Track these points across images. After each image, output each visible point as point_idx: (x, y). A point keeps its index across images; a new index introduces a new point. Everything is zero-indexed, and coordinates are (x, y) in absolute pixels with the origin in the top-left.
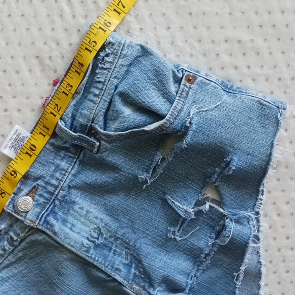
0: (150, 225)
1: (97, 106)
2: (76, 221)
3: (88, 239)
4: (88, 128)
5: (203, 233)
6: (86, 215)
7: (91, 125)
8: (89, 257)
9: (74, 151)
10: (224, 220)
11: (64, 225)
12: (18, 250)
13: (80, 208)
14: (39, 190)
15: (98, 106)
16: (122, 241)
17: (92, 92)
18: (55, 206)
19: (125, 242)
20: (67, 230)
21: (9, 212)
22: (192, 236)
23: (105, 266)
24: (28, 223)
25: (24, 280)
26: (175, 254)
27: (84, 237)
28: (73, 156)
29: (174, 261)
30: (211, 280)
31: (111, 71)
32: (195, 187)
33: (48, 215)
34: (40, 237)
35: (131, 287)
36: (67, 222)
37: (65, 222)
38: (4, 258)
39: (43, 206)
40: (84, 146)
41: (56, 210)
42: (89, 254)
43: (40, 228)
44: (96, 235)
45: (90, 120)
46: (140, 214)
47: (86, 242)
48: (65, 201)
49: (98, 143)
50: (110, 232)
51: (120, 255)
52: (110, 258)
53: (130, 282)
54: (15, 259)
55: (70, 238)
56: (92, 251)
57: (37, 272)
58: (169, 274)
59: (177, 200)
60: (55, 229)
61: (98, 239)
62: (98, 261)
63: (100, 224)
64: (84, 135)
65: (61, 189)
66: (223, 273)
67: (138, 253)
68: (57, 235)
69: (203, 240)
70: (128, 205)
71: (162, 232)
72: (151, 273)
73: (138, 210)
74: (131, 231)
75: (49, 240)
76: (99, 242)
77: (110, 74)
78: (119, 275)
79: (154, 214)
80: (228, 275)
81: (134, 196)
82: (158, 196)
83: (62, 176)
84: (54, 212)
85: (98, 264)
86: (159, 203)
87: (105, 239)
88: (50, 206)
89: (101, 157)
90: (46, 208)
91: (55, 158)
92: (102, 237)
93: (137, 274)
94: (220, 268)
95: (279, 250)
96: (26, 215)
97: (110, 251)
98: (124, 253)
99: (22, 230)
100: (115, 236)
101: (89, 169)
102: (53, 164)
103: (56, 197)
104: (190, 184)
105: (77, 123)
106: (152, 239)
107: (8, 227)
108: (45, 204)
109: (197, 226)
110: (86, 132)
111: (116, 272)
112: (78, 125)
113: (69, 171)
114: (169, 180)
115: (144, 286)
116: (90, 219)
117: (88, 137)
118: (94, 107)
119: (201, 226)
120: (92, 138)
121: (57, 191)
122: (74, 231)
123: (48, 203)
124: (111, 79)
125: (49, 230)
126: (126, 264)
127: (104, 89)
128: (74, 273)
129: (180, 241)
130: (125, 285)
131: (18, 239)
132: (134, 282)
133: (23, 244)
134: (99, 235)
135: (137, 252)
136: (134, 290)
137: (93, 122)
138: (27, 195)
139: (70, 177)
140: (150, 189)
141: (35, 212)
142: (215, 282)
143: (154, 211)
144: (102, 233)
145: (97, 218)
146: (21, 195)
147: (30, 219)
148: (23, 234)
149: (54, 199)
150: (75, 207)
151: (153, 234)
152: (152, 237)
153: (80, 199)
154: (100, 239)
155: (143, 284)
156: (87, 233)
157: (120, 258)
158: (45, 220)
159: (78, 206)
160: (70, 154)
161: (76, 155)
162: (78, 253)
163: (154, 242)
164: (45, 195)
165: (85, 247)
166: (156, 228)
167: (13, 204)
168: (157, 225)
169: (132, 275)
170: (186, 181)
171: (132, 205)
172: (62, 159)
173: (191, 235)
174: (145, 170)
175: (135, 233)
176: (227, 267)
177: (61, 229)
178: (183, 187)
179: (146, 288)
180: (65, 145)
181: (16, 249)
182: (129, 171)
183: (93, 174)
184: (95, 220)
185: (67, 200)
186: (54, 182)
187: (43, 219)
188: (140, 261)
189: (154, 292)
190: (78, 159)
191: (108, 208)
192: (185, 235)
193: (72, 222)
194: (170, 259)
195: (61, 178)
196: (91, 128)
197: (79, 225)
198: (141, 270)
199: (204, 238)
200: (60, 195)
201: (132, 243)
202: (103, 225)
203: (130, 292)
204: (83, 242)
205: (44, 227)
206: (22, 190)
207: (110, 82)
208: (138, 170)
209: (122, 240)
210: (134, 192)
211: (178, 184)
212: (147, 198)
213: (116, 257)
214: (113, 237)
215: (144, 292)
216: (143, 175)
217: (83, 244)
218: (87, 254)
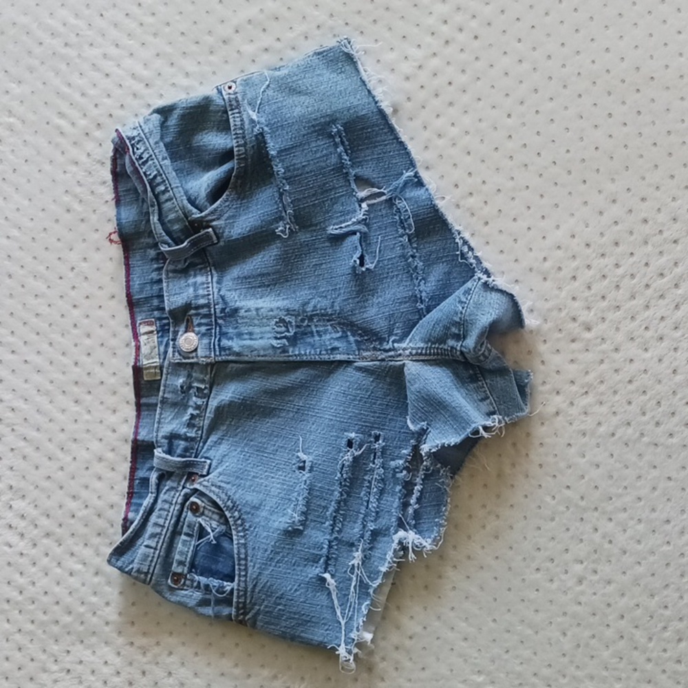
0: (335, 277)
1: (174, 200)
2: (251, 328)
3: (276, 338)
4: (189, 227)
5: (390, 238)
6: (258, 315)
7: (189, 222)
8: (291, 356)
9: (200, 261)
10: (395, 205)
11: (241, 339)
13: (246, 311)
14: (194, 320)
15: (176, 199)
18: (220, 327)
19: (323, 315)
21: (178, 363)
22: (382, 252)
23: (317, 355)
24: (203, 361)
25: (239, 432)
26: (383, 286)
27: (270, 338)
28: (202, 266)
29: (387, 295)
30: (441, 282)
31: (154, 156)
33: (219, 340)
36: (243, 334)
37: (240, 335)
38: (202, 419)
39: (208, 334)
40: (202, 247)
41: (224, 330)
42: (288, 353)
43: (220, 359)
44: (283, 329)
46: (316, 274)
47: (275, 343)
48: (227, 314)
49: (210, 230)
50: (299, 315)
51: (325, 332)
52: (317, 345)
53: (357, 353)
55: (256, 350)
56: (290, 349)
60: (234, 349)
61: (288, 331)
62: (305, 354)
63: (280, 313)
64: (192, 237)
65: (215, 305)
67: (343, 317)
68: (241, 354)
69: (396, 245)
71: (349, 274)
72: (371, 326)
73: (311, 271)
74: (320, 299)
75: (238, 365)
76: (292, 334)
77: (156, 161)
78: (340, 354)
79: (331, 263)
82: (320, 239)
83: (206, 290)
84: (224, 334)
85: (309, 358)
86: (327, 247)
87: (298, 326)
88: (216, 330)
89: (225, 241)
90: (213, 335)
91: (187, 280)
92: (292, 326)
93: (359, 339)
96: (197, 354)
97: (313, 336)
98: (329, 327)
99: (204, 372)
100: (307, 316)
102: (188, 285)
103: (215, 317)
106: (346, 290)
107: (186, 379)
108: (209, 332)
109: (378, 238)
110: (192, 232)
111: (333, 352)
113: (210, 281)
115: (374, 347)
116: (264, 315)
117: (196, 235)
119: (381, 234)
120: (201, 231)
121: (212, 309)
122: (255, 339)
123: (212, 329)
124: (161, 163)
125: (230, 355)
126: (339, 338)
129: (375, 267)
131: (207, 386)
132: (362, 351)
134: (287, 327)
136: (367, 359)
137: (186, 217)
138: (186, 332)
139: (215, 284)
140: (306, 238)
141: (203, 345)
142: (448, 282)
143: (328, 259)
144: (289, 321)
145: (272, 310)
146: (179, 336)
147: (203, 355)
148: (208, 376)
149: (216, 320)
150: (241, 313)
151: (343, 284)
154: (290, 330)
155: (372, 346)
156: (271, 333)
157: (328, 337)
158: (220, 348)
159: (243, 310)
160: (199, 267)
161: (206, 262)
162: (275, 359)
163: (350, 293)
164: (203, 321)
165: (279, 348)
166: (342, 276)
167: (178, 351)
168: (341, 271)
169: (354, 345)
171: (301, 270)
172: (195, 276)
173: (380, 251)
175: (326, 297)
177: (240, 346)
178: (333, 205)
179: (379, 347)
184: (271, 313)
185: (228, 312)
186: (202, 301)
187: (217, 347)
188: (352, 324)
189: (389, 345)
190: (211, 265)
192: (375, 256)
193: (246, 331)
194: (381, 296)
195: (206, 293)
196: (191, 223)
197: (257, 330)
198: (360, 332)
199: (396, 243)
200: (218, 311)
201: (330, 311)
202: (285, 313)
204: (272, 345)
205: (223, 355)
206: (178, 331)
207: (164, 168)
208: (271, 226)
209: (317, 315)
210: (292, 256)
211: (325, 207)
212: (311, 251)
213: (323, 338)
214: (305, 319)
215: (379, 353)
216: (279, 226)
217: (273, 347)
218: (287, 354)
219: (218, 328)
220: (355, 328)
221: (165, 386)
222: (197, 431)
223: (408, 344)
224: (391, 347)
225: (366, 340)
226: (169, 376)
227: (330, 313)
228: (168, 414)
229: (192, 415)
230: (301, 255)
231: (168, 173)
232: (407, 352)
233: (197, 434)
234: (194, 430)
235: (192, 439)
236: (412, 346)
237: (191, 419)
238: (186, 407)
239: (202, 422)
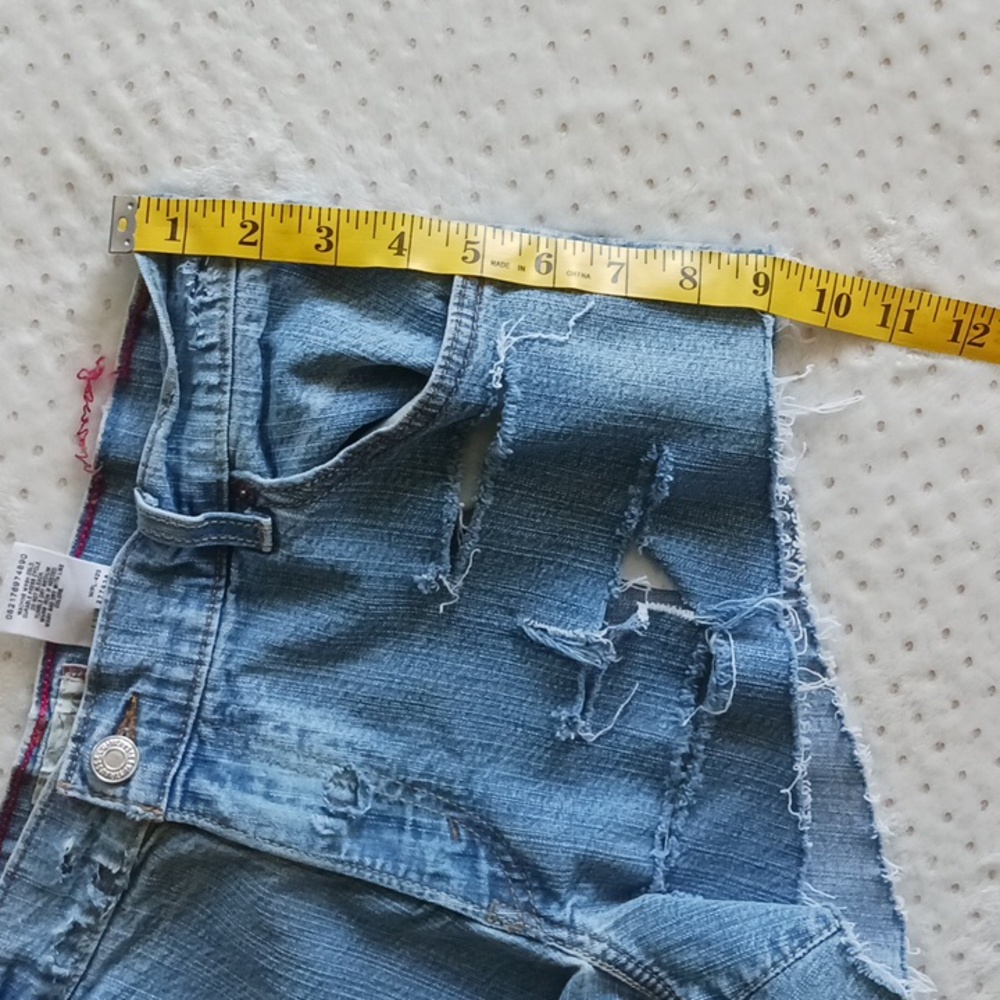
0: (497, 720)
1: (226, 416)
2: (276, 769)
3: (325, 811)
4: (225, 487)
5: (658, 697)
6: (301, 745)
8: (342, 862)
9: (210, 569)
10: (705, 642)
11: (244, 789)
12: (133, 899)
13: (276, 728)
14: (144, 709)
15: (230, 417)
16: (429, 790)
17: (199, 385)
18: (202, 742)
19: (438, 791)
20: (258, 802)
21: (74, 799)
22: (626, 716)
23: (397, 878)
24: (137, 813)
25: (175, 986)
26: (596, 785)
27: (311, 807)
28: (210, 582)
29: (596, 806)
30: (721, 830)
32: (590, 565)
33: (190, 774)
34: (186, 845)
35: (492, 918)
36: (251, 778)
37: (243, 780)
38: (99, 937)
39: (167, 752)
40: (231, 543)
41: (209, 752)
42: (340, 853)
43: (177, 817)
44: (346, 794)
45: (221, 463)
46: (458, 697)
47: (320, 821)
48: (228, 719)
49: (267, 521)
50: (387, 773)
51: (433, 832)
52: (406, 852)
53: (485, 904)
54: (133, 930)
55: (270, 824)
56: (346, 845)
57: (208, 950)
58: (592, 849)
59: (551, 622)
60: (221, 808)
61: (355, 803)
62: (372, 868)
63: (351, 758)
64: (220, 514)
65: (205, 689)
66: (750, 800)
67: (483, 813)
68: (232, 824)
69: (663, 717)
70: (414, 680)
71: (536, 730)
72: (539, 858)
73: (449, 687)
74: (446, 755)
75: (213, 845)
76: (362, 813)
78: (447, 892)
79: (499, 686)
80: (767, 803)
81: (424, 651)
82: (495, 627)
83: (197, 650)
84: (206, 762)
85: (377, 877)
86: (503, 649)
87: (377, 797)
88: (188, 746)
89: (289, 557)
90: (180, 757)
91: (163, 604)
92: (366, 795)
93: (500, 874)
94: (738, 788)
95: (895, 688)
96: (126, 792)
97: (401, 829)
98: (444, 823)
99: (127, 839)
100: (403, 781)
101: (269, 605)
102: (161, 622)
103: (198, 716)
104: (574, 560)
105: (190, 484)
106: (516, 760)
107: (82, 842)
108: (172, 746)
109: (633, 684)
110: (226, 500)
111: (435, 884)
112: (195, 491)
113: (214, 628)
114: (510, 568)
115: (528, 903)
116: (315, 751)
117: (233, 515)
118: (219, 422)
119: (644, 679)
120: (247, 511)
121: (197, 698)
122: (278, 800)
123: (180, 741)
125: (204, 815)
126: (459, 855)
127: (229, 362)
128: (315, 922)
129: (598, 740)
130: (473, 917)
131: (124, 870)
132: (496, 901)
133: (143, 879)
134: (354, 792)
135: (480, 810)
136: (502, 924)
137: (232, 467)
138: (114, 732)
139: (222, 644)
140: (466, 614)
141: (148, 775)
142: (735, 835)
143: (496, 676)
144: (362, 782)
145: (334, 744)
146: (95, 737)
147: (140, 800)
148: (134, 851)
149: (196, 724)
150: (263, 727)
151: (514, 744)
152: (513, 755)
153: (269, 702)
154: (360, 804)
155: (526, 899)
156: (317, 796)
157: (435, 843)
158: (185, 792)
159: (271, 724)
160: (203, 581)
161: (221, 577)
162: (306, 858)
163: (522, 767)
164: (165, 717)
165: (323, 837)
166: (516, 725)
167: (81, 770)
168: (516, 715)
169: (484, 883)
170: (559, 556)
171: (427, 675)
172: (183, 601)
173: (622, 714)
174: (428, 555)
175: (460, 755)
176: (757, 779)
177: (237, 805)
178: (557, 577)
179: (537, 907)
180: (177, 561)
181: (128, 900)
182: (382, 574)
183: (285, 615)
184: (331, 750)
185: (232, 715)
186: (180, 673)
187: (179, 788)
188: (497, 835)
189: (562, 913)
190: (230, 588)
191: (360, 705)
192: (607, 718)
193: (264, 775)
194: (583, 803)
195: (196, 657)
196: (235, 484)
197: (287, 779)
198: (508, 858)
199: (664, 712)
200: (209, 706)
201: (458, 789)
202: (360, 759)
203: (491, 931)
204: (311, 824)
205: (189, 811)
206: (95, 722)
208: (407, 562)
209: (428, 786)
210: (421, 639)
211: (539, 573)
212: (464, 644)
213: (423, 842)
214: (397, 786)
215: (533, 921)
216: (426, 572)
217: (314, 831)
218: (334, 856)
219: (195, 744)
220: (500, 847)
221: (27, 842)
222: (77, 961)
223: (606, 930)
224: (567, 917)
225: (514, 881)
226: (43, 822)
227: (457, 793)
228: (18, 907)
229: (76, 924)
230: (441, 643)
231: (241, 355)
232: (599, 948)
233: (77, 968)
234: (72, 960)
235: (61, 980)
236: (614, 939)
237: (69, 933)
238: (67, 902)
239: (94, 946)
